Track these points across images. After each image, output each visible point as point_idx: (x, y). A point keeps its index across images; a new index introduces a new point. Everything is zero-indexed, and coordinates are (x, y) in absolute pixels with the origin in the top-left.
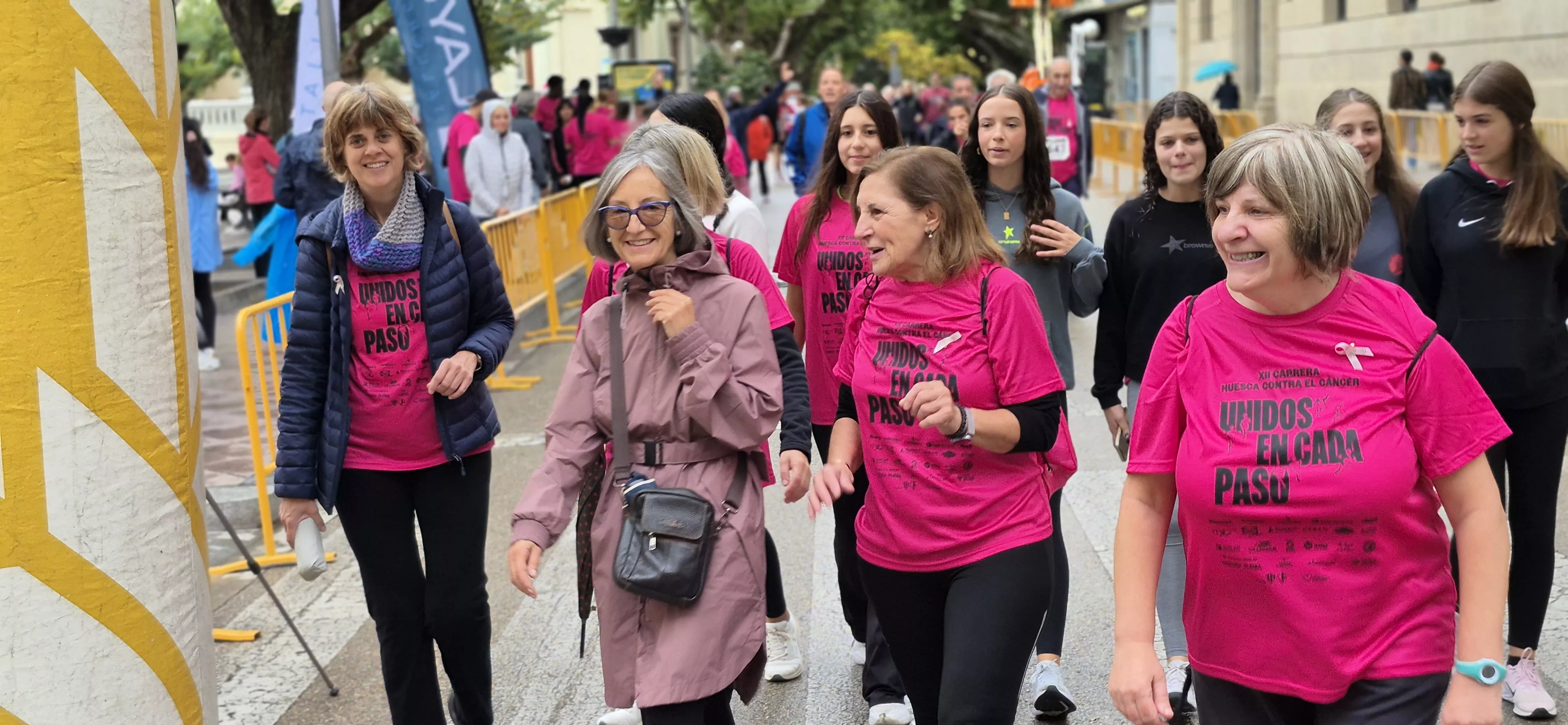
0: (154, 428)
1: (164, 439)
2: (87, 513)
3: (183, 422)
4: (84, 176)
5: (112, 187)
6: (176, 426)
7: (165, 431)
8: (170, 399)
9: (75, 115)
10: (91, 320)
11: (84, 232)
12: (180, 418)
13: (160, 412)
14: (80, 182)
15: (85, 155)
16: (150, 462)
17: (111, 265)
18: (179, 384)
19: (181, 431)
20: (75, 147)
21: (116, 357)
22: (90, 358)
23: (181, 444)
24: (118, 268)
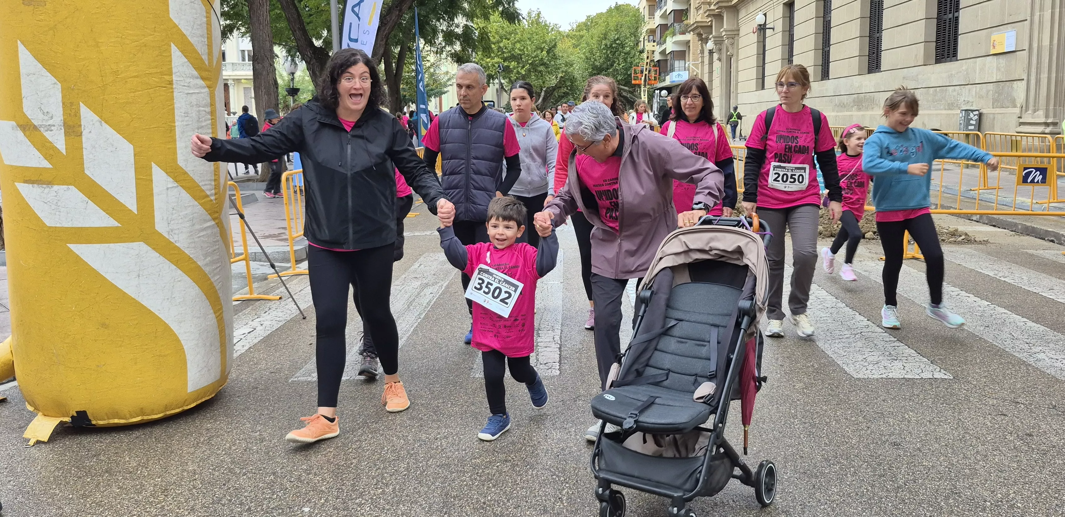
0: (203, 191)
1: (207, 196)
2: (172, 222)
3: (217, 191)
4: (174, 86)
5: (187, 92)
6: (213, 191)
7: (208, 193)
8: (211, 180)
9: (171, 61)
10: (176, 145)
11: (173, 109)
12: (215, 188)
13: (205, 185)
14: (172, 88)
15: (174, 78)
16: (201, 205)
17: (185, 123)
18: (215, 175)
19: (216, 194)
20: (171, 74)
21: (186, 160)
22: (175, 160)
23: (216, 199)
24: (188, 125)
